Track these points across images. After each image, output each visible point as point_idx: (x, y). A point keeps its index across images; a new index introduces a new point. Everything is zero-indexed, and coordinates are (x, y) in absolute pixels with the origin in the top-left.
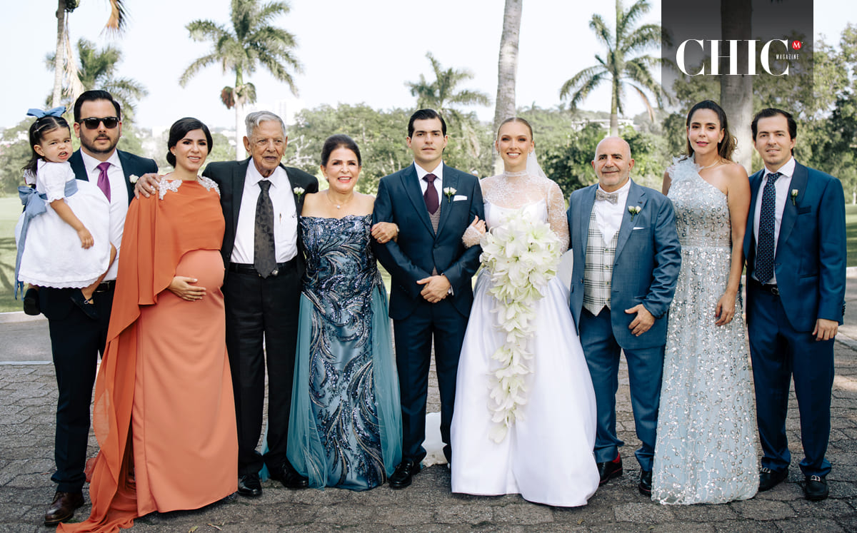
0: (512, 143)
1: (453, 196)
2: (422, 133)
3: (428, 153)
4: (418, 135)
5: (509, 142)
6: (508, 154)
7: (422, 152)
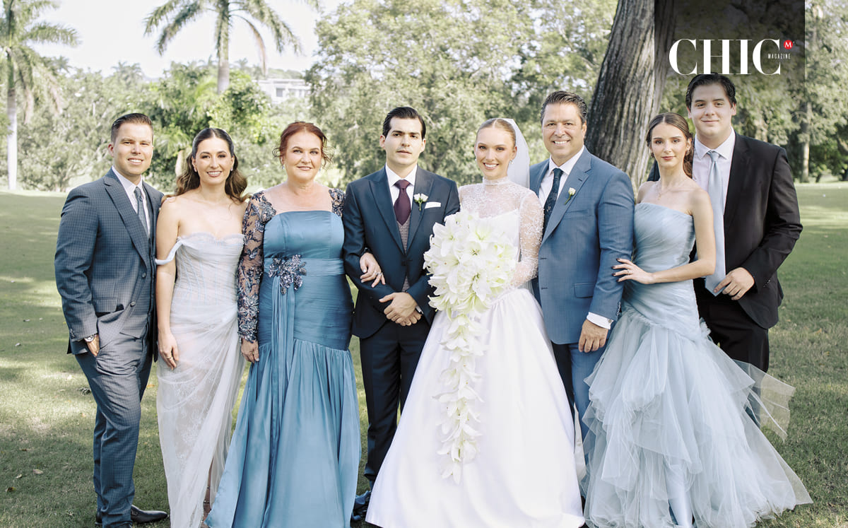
0: (488, 153)
1: (424, 203)
2: (399, 133)
3: (404, 157)
4: (394, 135)
5: (486, 151)
6: (484, 164)
7: (396, 154)
